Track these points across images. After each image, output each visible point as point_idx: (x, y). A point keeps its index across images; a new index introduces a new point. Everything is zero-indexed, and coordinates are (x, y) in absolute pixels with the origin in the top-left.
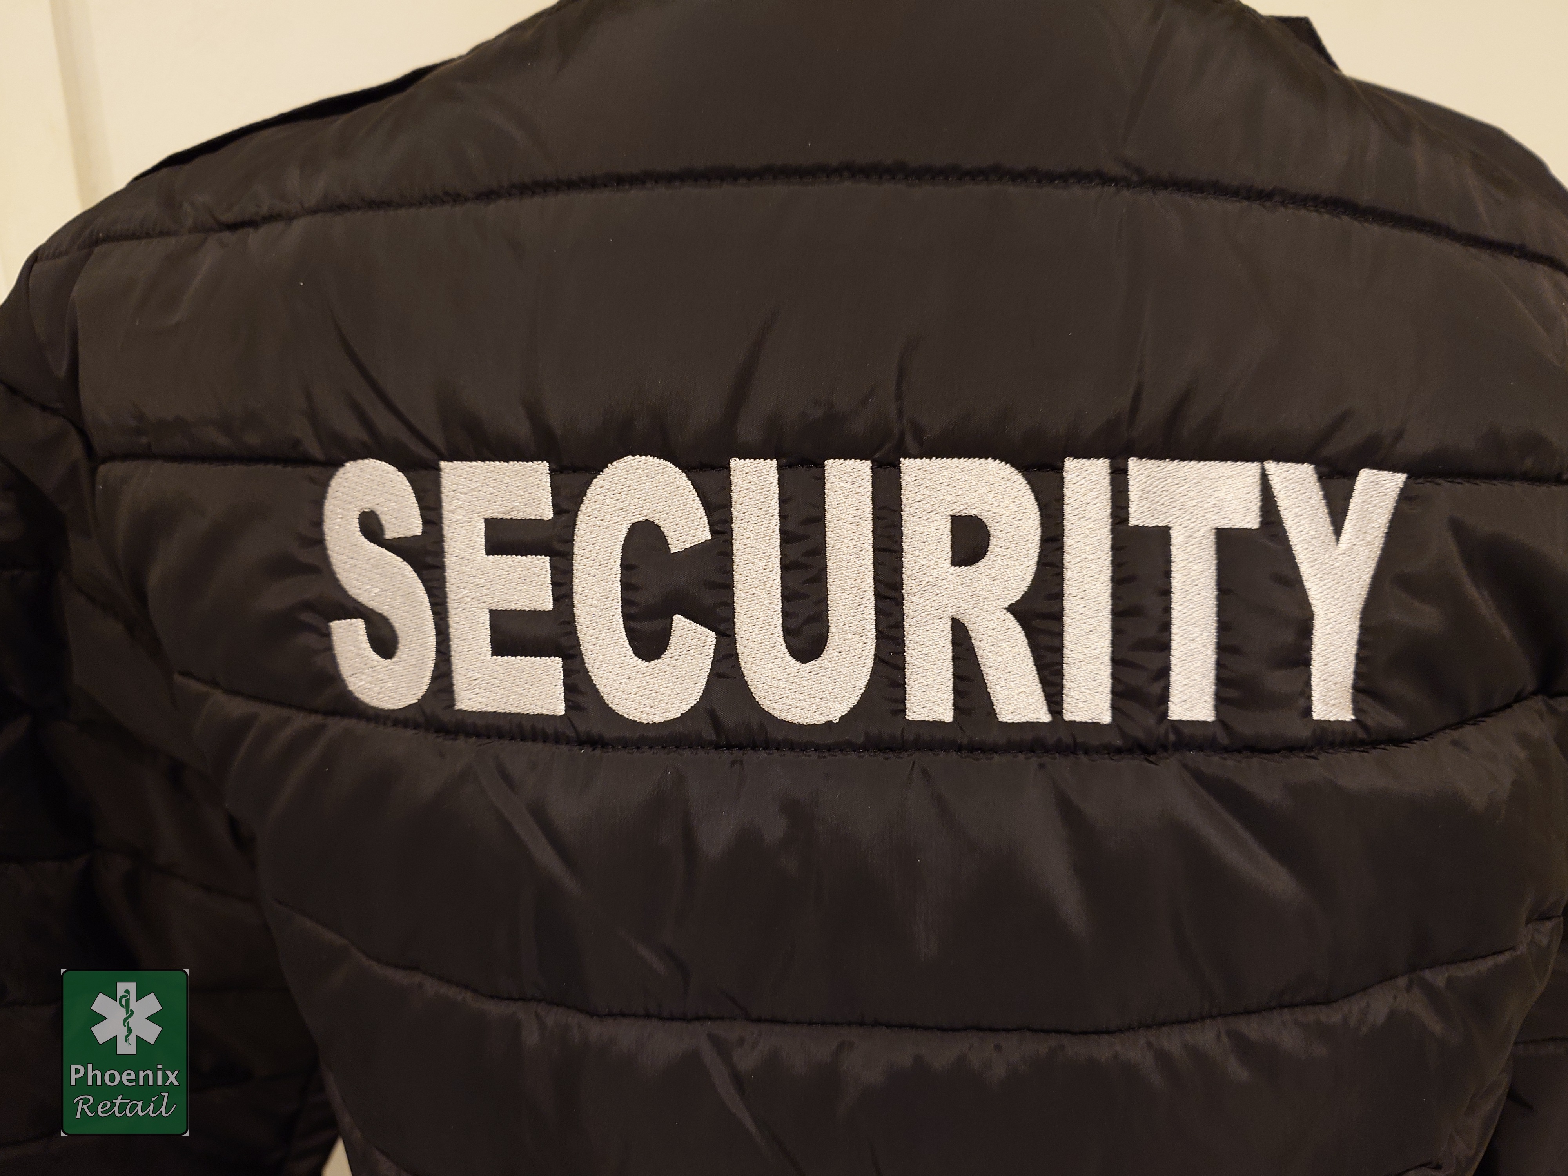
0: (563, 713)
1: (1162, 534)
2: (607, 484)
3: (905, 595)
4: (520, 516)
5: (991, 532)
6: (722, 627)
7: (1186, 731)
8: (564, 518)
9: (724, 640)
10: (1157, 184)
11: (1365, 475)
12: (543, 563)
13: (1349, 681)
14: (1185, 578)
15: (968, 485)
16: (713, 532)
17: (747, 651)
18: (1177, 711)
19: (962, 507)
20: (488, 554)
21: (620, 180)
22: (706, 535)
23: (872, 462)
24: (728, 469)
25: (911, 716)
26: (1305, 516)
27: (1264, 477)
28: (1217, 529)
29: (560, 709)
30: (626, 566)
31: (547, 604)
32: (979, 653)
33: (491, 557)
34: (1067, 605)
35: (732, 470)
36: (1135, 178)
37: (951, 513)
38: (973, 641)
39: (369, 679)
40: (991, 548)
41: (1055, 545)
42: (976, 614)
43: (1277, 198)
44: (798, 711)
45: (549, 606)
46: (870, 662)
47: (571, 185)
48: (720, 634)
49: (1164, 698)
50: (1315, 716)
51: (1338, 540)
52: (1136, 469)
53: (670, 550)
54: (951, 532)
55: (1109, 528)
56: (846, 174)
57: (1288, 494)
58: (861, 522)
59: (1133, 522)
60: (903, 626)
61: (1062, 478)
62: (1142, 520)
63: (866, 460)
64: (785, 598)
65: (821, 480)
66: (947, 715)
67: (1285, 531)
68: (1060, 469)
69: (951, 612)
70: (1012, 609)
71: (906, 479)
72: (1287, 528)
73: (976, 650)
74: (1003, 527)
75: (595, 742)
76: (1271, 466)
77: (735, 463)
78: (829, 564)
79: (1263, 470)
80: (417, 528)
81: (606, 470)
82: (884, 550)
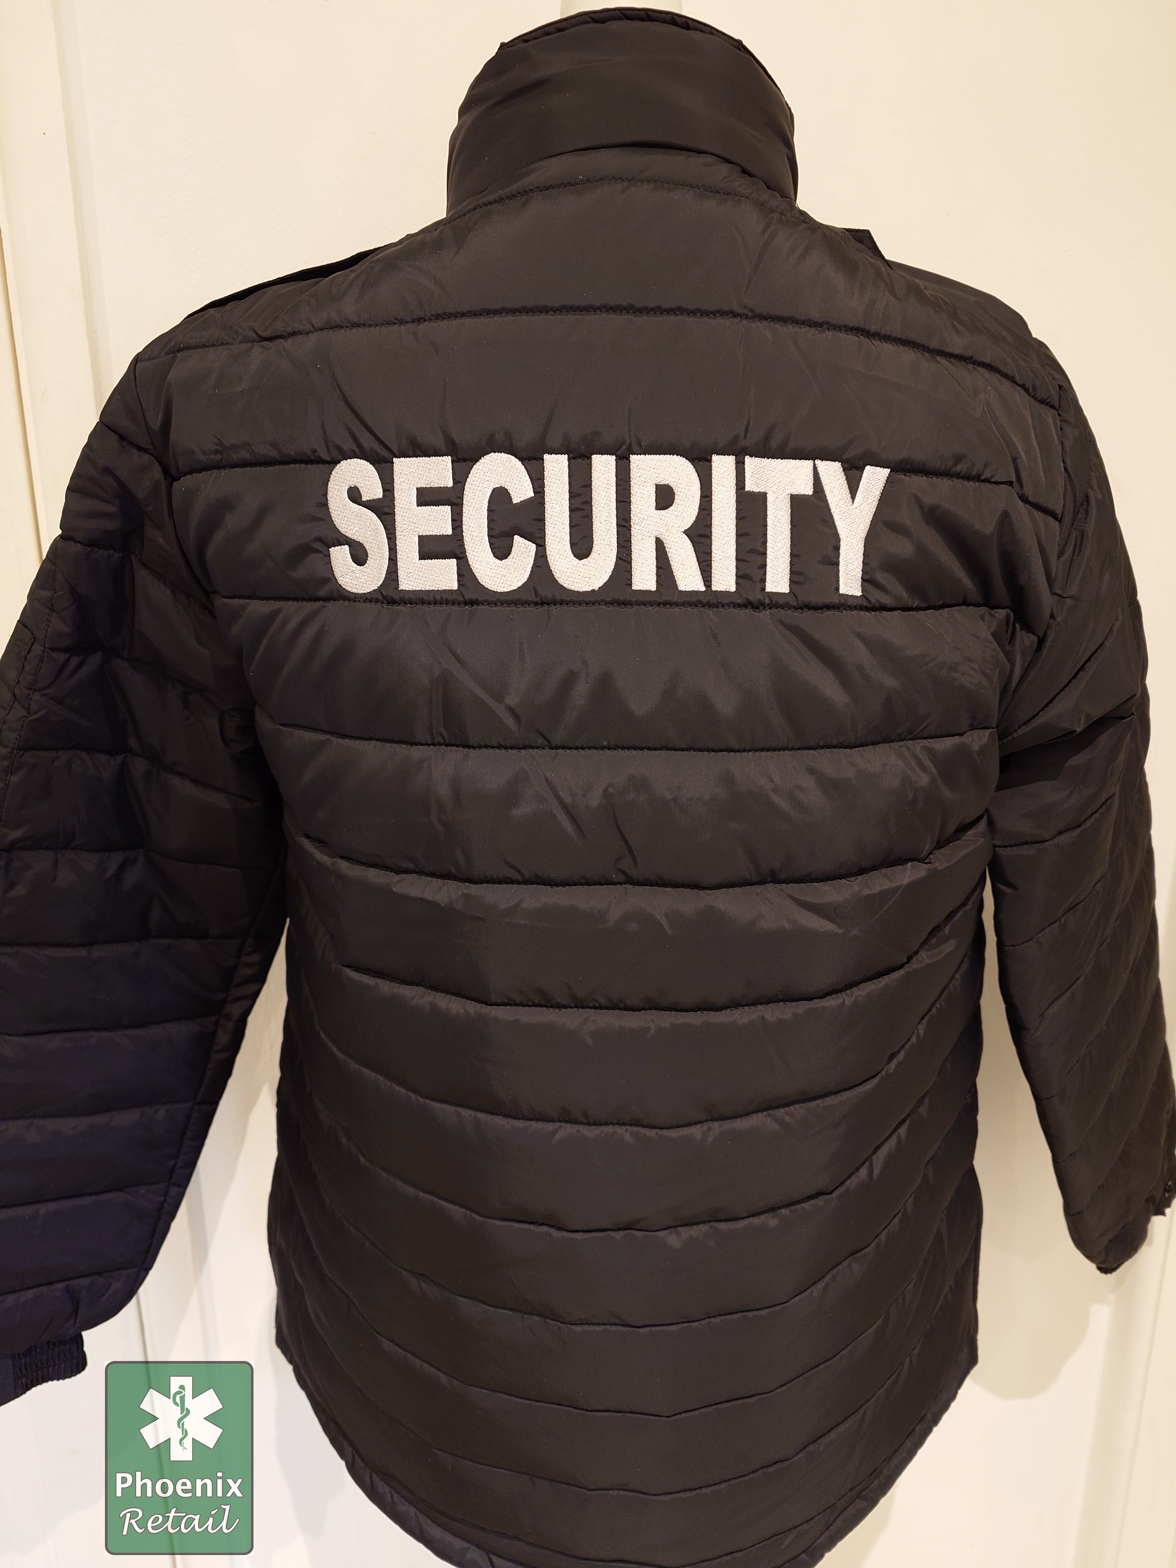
0: (456, 588)
1: (763, 497)
2: (481, 468)
3: (632, 525)
4: (436, 485)
5: (676, 493)
6: (538, 542)
7: (774, 599)
8: (459, 485)
9: (540, 548)
10: (762, 317)
11: (868, 469)
12: (447, 509)
13: (860, 575)
14: (774, 518)
15: (664, 468)
16: (535, 492)
17: (551, 553)
18: (770, 587)
19: (661, 480)
20: (418, 506)
21: (488, 312)
22: (531, 494)
23: (616, 456)
24: (543, 459)
25: (634, 587)
26: (836, 488)
27: (815, 468)
28: (791, 494)
29: (455, 586)
30: (490, 510)
31: (449, 531)
32: (669, 555)
33: (420, 507)
34: (713, 530)
35: (545, 460)
36: (750, 314)
37: (655, 482)
38: (666, 549)
39: (351, 578)
40: (675, 501)
41: (708, 499)
42: (668, 535)
43: (825, 326)
44: (577, 584)
45: (450, 532)
46: (614, 559)
47: (463, 315)
48: (538, 545)
49: (763, 581)
50: (841, 592)
51: (853, 502)
52: (749, 461)
53: (512, 502)
54: (656, 493)
55: (735, 491)
56: (603, 310)
57: (828, 476)
58: (610, 487)
59: (747, 489)
60: (631, 541)
61: (711, 465)
62: (752, 488)
63: (613, 455)
64: (571, 526)
65: (590, 465)
66: (653, 587)
67: (826, 496)
68: (710, 461)
69: (655, 534)
70: (686, 532)
71: (632, 466)
72: (827, 494)
73: (668, 553)
74: (682, 489)
75: (473, 603)
76: (818, 462)
77: (546, 457)
78: (594, 509)
79: (815, 465)
80: (379, 494)
81: (480, 460)
82: (621, 501)
